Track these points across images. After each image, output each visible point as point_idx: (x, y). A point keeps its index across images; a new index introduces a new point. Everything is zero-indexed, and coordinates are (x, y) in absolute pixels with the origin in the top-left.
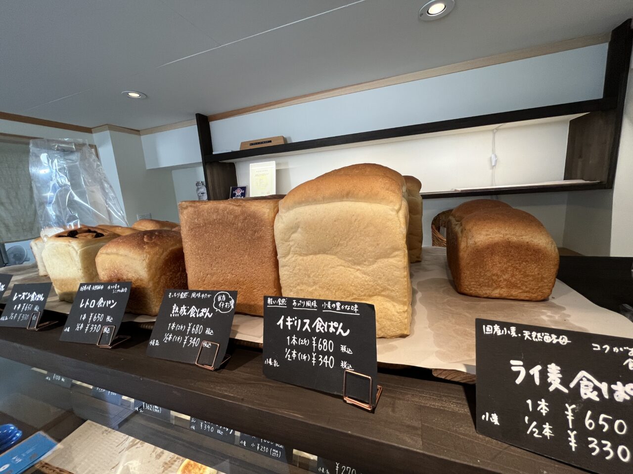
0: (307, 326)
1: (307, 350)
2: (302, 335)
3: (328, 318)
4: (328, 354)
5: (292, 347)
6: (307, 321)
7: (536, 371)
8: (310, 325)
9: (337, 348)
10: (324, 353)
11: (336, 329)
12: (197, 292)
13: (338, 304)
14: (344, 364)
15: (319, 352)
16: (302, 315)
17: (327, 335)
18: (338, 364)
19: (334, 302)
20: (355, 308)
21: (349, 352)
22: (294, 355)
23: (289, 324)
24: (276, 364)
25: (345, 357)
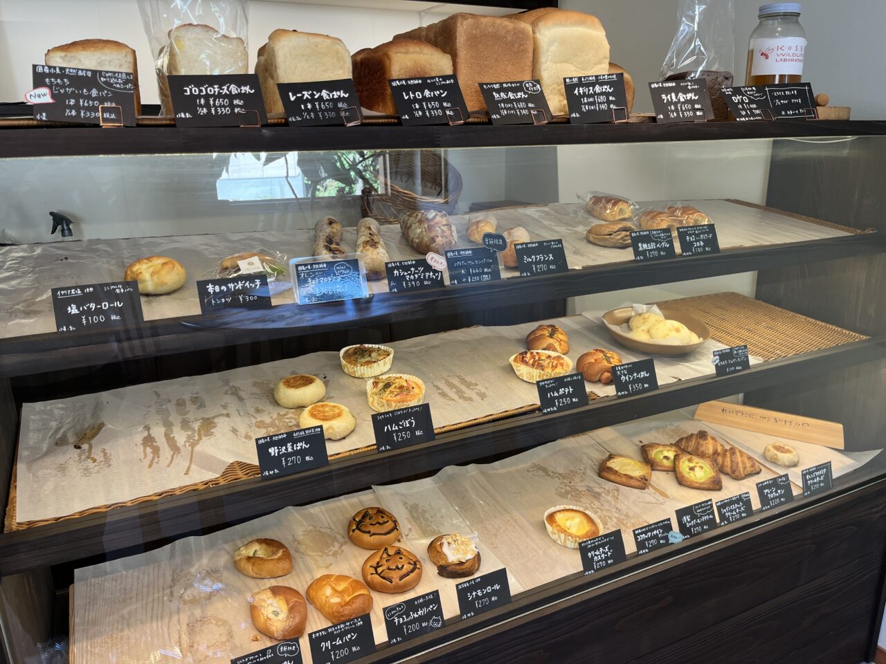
0: (591, 91)
1: (593, 103)
2: (589, 96)
3: (602, 84)
4: (604, 103)
5: (585, 104)
6: (591, 88)
7: (669, 97)
8: (593, 90)
9: (608, 99)
10: (601, 103)
11: (606, 89)
12: (507, 83)
13: (606, 76)
14: (612, 106)
15: (599, 103)
16: (588, 85)
17: (602, 93)
18: (609, 106)
19: (604, 75)
20: (615, 76)
21: (614, 99)
22: (587, 108)
23: (581, 92)
24: (578, 115)
25: (612, 102)
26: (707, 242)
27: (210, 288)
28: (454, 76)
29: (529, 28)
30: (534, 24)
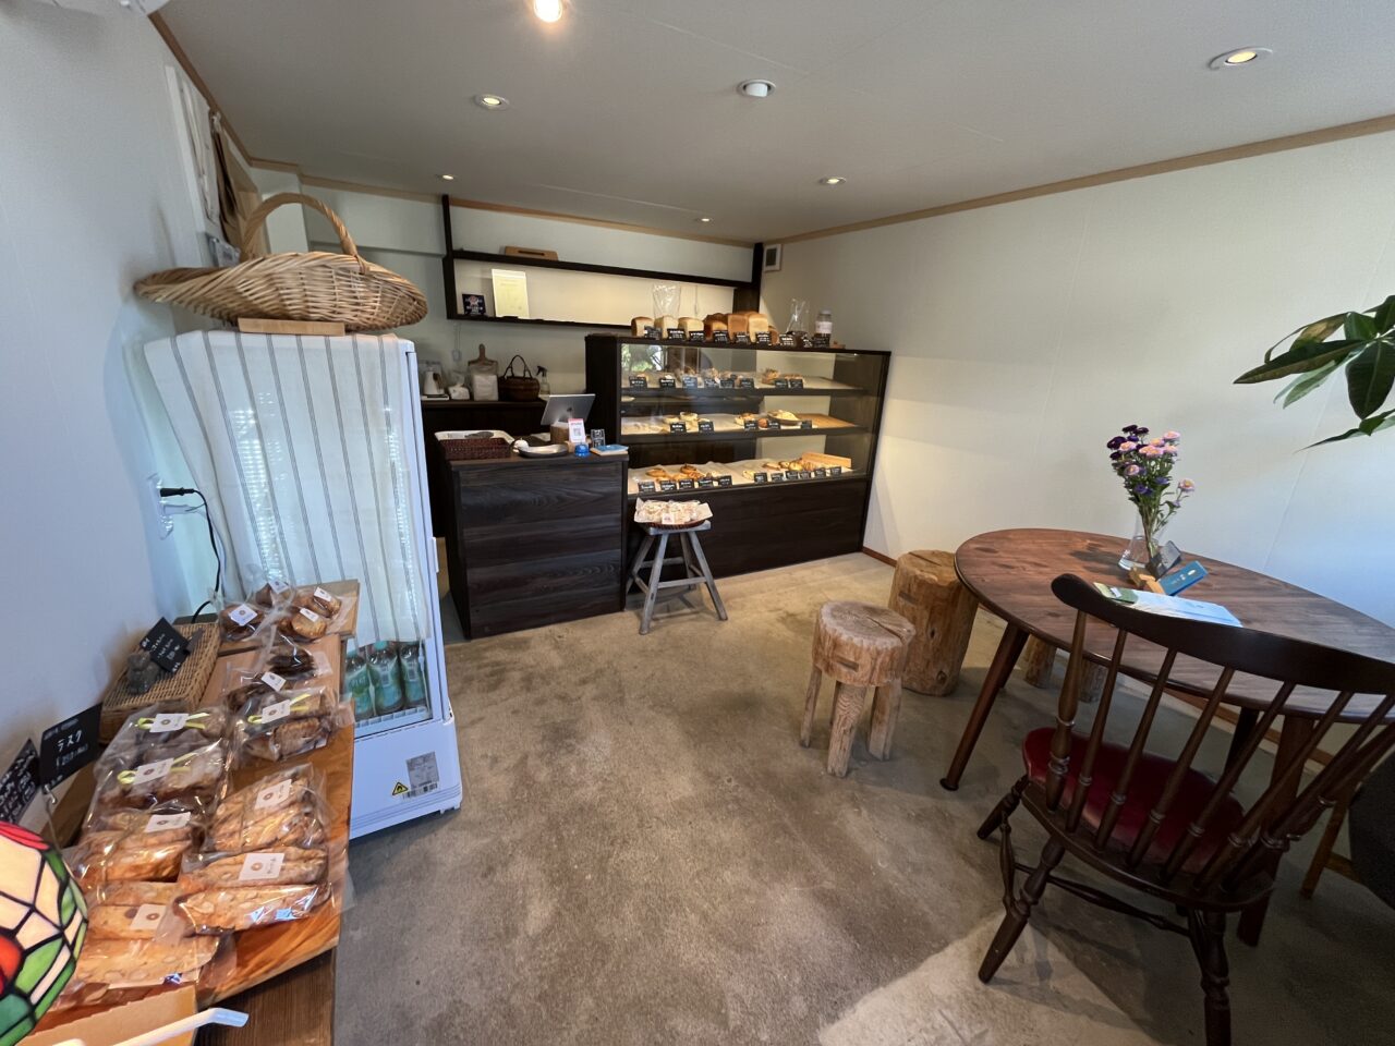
1: (763, 339)
4: (766, 339)
5: (760, 340)
7: (785, 339)
11: (767, 336)
12: (741, 333)
16: (762, 335)
19: (766, 332)
20: (769, 332)
26: (799, 385)
27: (662, 381)
28: (727, 331)
29: (746, 318)
30: (748, 317)
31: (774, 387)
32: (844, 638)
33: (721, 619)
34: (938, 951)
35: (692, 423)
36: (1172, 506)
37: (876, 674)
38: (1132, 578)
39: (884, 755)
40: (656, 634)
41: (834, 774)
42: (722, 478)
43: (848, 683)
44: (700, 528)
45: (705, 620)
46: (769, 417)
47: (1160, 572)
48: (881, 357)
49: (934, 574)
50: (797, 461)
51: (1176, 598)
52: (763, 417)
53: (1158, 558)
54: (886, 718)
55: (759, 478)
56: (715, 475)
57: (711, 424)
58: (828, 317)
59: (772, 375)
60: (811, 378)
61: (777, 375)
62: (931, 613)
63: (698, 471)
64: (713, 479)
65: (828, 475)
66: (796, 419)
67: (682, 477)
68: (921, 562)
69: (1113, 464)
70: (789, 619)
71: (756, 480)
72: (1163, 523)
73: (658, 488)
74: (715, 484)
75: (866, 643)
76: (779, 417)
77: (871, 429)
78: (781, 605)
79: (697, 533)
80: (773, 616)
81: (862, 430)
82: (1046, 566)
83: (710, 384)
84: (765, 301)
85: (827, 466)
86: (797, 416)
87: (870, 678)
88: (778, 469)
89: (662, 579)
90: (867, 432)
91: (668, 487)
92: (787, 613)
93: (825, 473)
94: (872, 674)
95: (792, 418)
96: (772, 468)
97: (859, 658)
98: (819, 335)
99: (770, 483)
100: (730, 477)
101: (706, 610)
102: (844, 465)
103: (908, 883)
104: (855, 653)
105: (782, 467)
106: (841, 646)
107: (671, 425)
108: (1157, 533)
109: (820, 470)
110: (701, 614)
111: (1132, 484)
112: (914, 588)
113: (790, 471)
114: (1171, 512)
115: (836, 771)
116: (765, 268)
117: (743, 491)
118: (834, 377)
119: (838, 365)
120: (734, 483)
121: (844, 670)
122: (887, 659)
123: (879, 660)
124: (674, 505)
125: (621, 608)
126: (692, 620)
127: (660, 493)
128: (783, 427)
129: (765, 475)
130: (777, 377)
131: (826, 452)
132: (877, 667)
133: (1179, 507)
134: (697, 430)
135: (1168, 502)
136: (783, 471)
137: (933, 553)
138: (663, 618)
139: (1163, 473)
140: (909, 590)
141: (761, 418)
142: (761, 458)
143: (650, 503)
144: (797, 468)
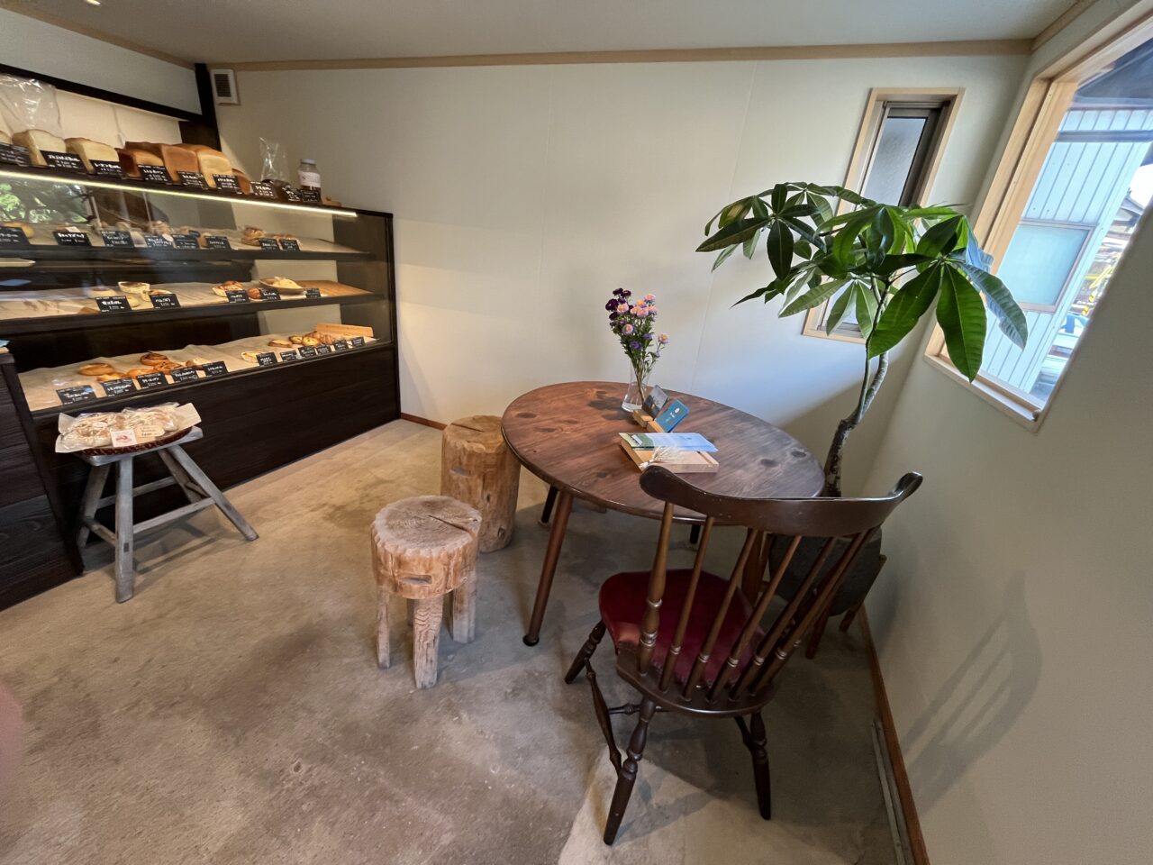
0: (225, 181)
3: (230, 179)
5: (223, 184)
9: (233, 184)
12: (188, 173)
14: (236, 186)
15: (229, 185)
16: (223, 178)
17: (230, 182)
23: (221, 180)
26: (294, 247)
27: (60, 235)
28: (164, 167)
29: (193, 153)
30: (196, 151)
31: (260, 248)
32: (409, 553)
33: (248, 540)
34: (565, 839)
35: (139, 297)
36: (654, 356)
37: (451, 578)
38: (636, 419)
39: (469, 638)
40: (148, 592)
41: (424, 688)
42: (210, 366)
43: (423, 598)
44: (185, 439)
45: (227, 547)
46: (262, 286)
47: (654, 411)
48: (383, 219)
49: (481, 443)
50: (312, 335)
51: (671, 433)
52: (256, 286)
53: (650, 399)
54: (466, 606)
55: (266, 360)
56: (198, 362)
57: (173, 298)
58: (313, 167)
59: (255, 234)
60: (306, 239)
61: (263, 235)
62: (484, 480)
63: (171, 360)
64: (195, 368)
65: (350, 347)
66: (299, 287)
67: (142, 370)
68: (468, 432)
69: (611, 324)
70: (338, 514)
71: (261, 363)
72: (649, 370)
73: (100, 393)
74: (201, 374)
75: (435, 552)
76: (275, 285)
77: (386, 295)
78: (325, 499)
79: (183, 446)
80: (319, 514)
81: (377, 297)
82: (576, 423)
83: (157, 242)
84: (227, 141)
85: (347, 338)
86: (298, 283)
87: (446, 584)
88: (288, 346)
89: (137, 519)
90: (384, 299)
91: (119, 389)
92: (334, 506)
93: (346, 345)
94: (447, 580)
95: (294, 286)
96: (281, 345)
97: (430, 569)
98: (306, 188)
99: (282, 364)
100: (222, 364)
101: (225, 534)
102: (366, 335)
103: (522, 777)
104: (424, 566)
105: (293, 343)
106: (407, 563)
107: (99, 302)
108: (646, 378)
109: (340, 342)
110: (220, 541)
111: (626, 341)
112: (465, 460)
113: (304, 348)
114: (654, 361)
115: (427, 683)
116: (218, 99)
117: (244, 378)
118: (335, 239)
119: (338, 224)
120: (229, 370)
121: (416, 586)
122: (460, 559)
123: (453, 563)
124: (133, 416)
125: (77, 570)
126: (206, 553)
127: (104, 400)
128: (283, 298)
129: (272, 356)
130: (263, 236)
131: (343, 324)
132: (452, 571)
133: (658, 357)
134: (150, 306)
135: (651, 353)
136: (296, 348)
137: (475, 420)
138: (156, 565)
139: (647, 329)
140: (460, 463)
141: (253, 288)
142: (268, 333)
143: (84, 419)
144: (312, 342)
